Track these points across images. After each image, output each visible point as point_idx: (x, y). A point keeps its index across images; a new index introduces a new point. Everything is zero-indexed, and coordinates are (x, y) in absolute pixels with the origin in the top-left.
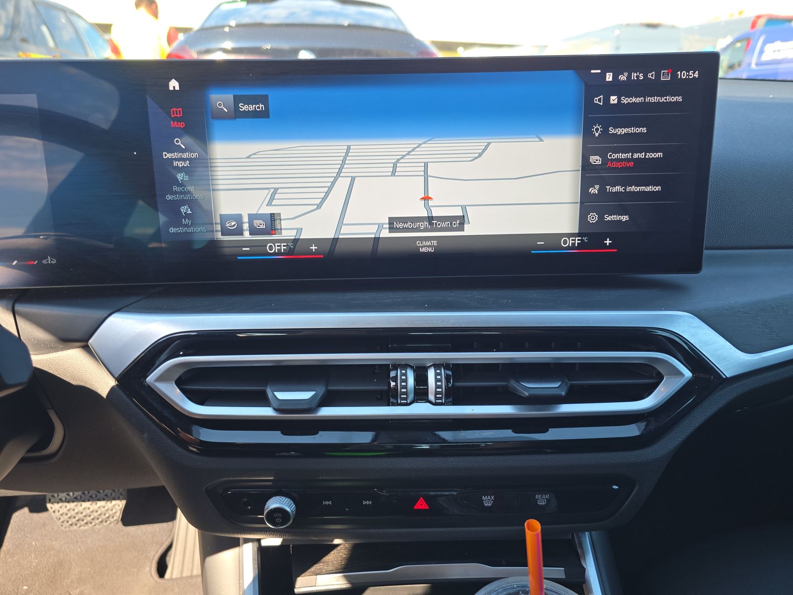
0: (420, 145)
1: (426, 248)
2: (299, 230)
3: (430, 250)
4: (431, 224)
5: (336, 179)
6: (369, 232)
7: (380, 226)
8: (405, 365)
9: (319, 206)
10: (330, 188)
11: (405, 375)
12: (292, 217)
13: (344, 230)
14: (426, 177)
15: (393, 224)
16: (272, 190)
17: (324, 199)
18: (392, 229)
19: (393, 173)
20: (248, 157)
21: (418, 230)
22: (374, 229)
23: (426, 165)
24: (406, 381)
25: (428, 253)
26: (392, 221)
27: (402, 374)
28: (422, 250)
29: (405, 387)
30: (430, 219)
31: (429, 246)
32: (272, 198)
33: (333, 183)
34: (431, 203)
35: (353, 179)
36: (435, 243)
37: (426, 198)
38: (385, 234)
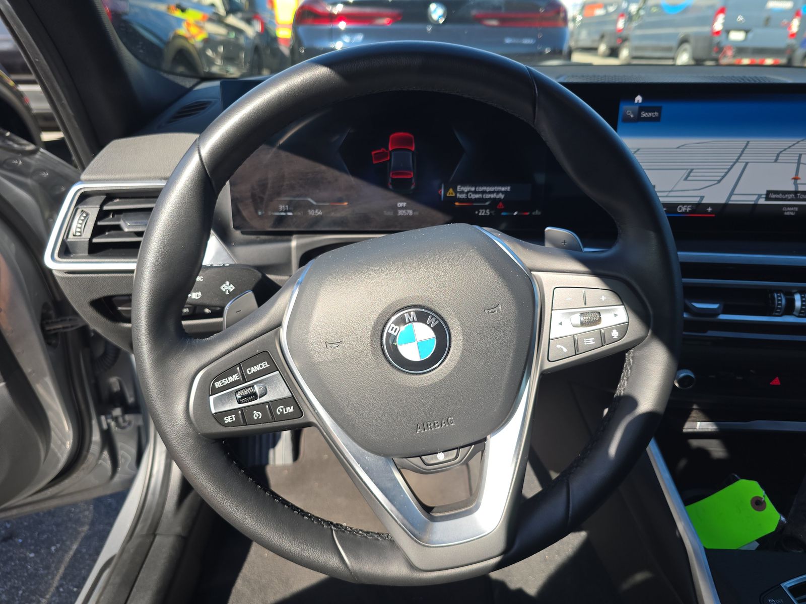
0: (799, 142)
1: (788, 213)
2: (702, 198)
3: (792, 214)
4: (796, 196)
5: (735, 163)
6: (750, 200)
7: (760, 196)
8: (779, 290)
9: (719, 181)
10: (729, 170)
11: (780, 296)
12: (699, 188)
13: (734, 198)
14: (799, 163)
15: (769, 195)
16: (689, 170)
17: (723, 177)
18: (767, 198)
19: (776, 161)
20: (678, 148)
21: (786, 200)
22: (754, 198)
23: (800, 155)
24: (781, 300)
25: (790, 216)
26: (769, 192)
27: (778, 296)
28: (786, 213)
29: (781, 304)
30: (796, 192)
31: (792, 211)
32: (688, 175)
33: (732, 166)
34: (799, 182)
35: (747, 163)
36: (796, 209)
37: (796, 179)
38: (762, 201)
